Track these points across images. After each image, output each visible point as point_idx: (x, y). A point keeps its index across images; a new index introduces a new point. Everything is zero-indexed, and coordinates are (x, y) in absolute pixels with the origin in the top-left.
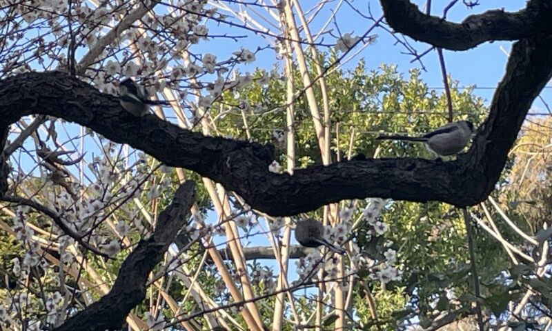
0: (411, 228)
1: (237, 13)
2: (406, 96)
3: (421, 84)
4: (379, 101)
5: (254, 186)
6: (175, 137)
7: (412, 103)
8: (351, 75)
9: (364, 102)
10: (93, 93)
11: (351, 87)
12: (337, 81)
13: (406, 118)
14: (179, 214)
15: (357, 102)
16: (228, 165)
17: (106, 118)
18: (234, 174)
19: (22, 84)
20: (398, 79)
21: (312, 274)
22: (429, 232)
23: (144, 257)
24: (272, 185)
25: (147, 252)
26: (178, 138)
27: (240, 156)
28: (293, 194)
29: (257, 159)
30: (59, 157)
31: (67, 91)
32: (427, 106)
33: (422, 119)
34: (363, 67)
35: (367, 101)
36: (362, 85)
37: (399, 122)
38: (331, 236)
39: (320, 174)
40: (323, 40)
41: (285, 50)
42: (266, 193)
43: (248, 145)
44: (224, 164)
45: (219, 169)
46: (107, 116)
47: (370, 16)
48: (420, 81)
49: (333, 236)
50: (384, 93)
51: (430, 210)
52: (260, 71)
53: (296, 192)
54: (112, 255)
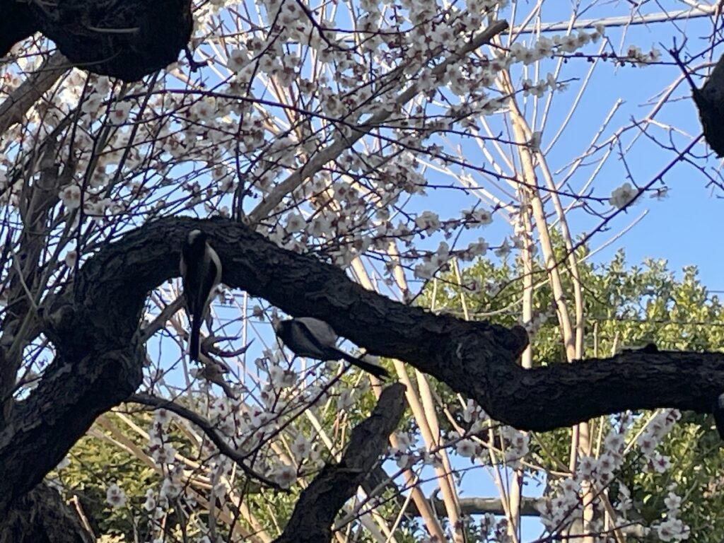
0: (682, 480)
1: (459, 177)
2: (679, 303)
3: (699, 287)
4: (641, 306)
5: (496, 386)
6: (384, 314)
7: (687, 312)
8: (606, 272)
9: (622, 308)
10: (268, 248)
11: (605, 287)
12: (586, 279)
13: (677, 331)
14: (381, 430)
15: (612, 307)
16: (459, 355)
17: (285, 284)
18: (467, 368)
19: (168, 232)
20: (668, 280)
21: (563, 526)
22: (705, 486)
23: (330, 488)
24: (523, 385)
25: (335, 481)
26: (387, 314)
27: (476, 342)
28: (553, 398)
29: (501, 347)
30: (216, 345)
31: (232, 244)
32: (706, 317)
33: (698, 334)
34: (622, 260)
35: (626, 306)
36: (619, 285)
37: (668, 337)
38: (592, 472)
39: (592, 372)
40: (592, 192)
41: (523, 227)
42: (513, 395)
43: (487, 328)
44: (453, 354)
45: (444, 360)
46: (287, 281)
47: (671, 146)
48: (697, 283)
49: (595, 471)
50: (648, 297)
51: (707, 456)
52: (484, 262)
53: (557, 396)
54: (285, 484)
